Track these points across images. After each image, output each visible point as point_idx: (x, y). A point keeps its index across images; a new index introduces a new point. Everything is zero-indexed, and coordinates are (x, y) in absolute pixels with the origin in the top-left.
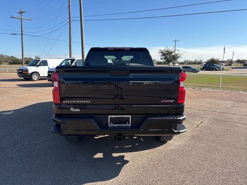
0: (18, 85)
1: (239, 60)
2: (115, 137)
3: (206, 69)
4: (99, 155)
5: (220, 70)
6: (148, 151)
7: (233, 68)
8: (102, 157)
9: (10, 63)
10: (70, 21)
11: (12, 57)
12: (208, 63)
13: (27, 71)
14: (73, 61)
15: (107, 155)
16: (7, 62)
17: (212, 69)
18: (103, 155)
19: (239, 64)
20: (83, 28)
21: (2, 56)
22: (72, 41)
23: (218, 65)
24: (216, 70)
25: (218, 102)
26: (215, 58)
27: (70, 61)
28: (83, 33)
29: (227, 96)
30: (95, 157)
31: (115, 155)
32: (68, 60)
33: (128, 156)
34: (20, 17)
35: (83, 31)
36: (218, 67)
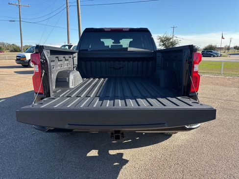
0: (15, 72)
1: (236, 47)
2: (112, 134)
3: (204, 55)
4: (94, 153)
5: (217, 56)
6: (151, 147)
7: (230, 54)
8: (97, 155)
9: (12, 51)
10: (67, 6)
11: (13, 45)
12: (206, 49)
13: (25, 57)
14: (70, 46)
15: (103, 153)
16: (8, 49)
17: (210, 56)
18: (98, 153)
19: (237, 50)
20: (80, 12)
21: (3, 44)
22: (70, 27)
23: (215, 52)
24: (214, 56)
25: (222, 88)
26: (213, 45)
27: (67, 47)
28: (80, 17)
29: (230, 82)
30: (88, 155)
31: (112, 152)
32: (65, 46)
33: (127, 153)
34: (17, 4)
35: (80, 15)
36: (216, 54)
